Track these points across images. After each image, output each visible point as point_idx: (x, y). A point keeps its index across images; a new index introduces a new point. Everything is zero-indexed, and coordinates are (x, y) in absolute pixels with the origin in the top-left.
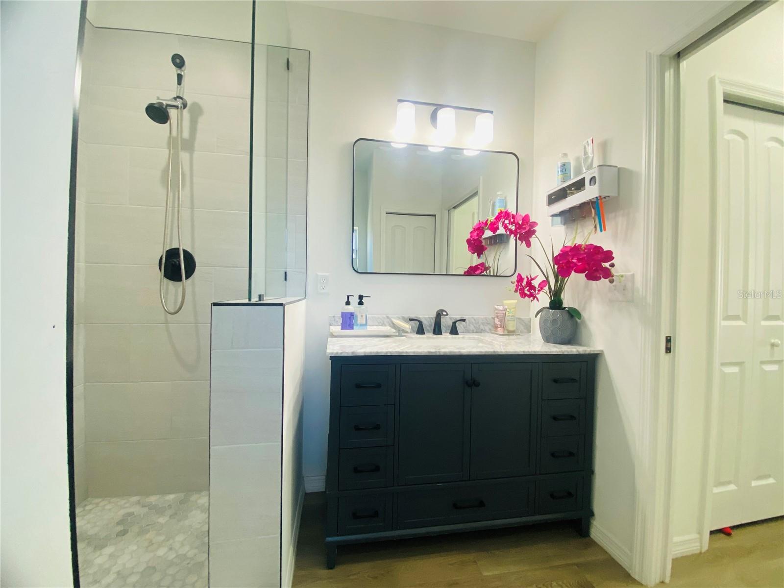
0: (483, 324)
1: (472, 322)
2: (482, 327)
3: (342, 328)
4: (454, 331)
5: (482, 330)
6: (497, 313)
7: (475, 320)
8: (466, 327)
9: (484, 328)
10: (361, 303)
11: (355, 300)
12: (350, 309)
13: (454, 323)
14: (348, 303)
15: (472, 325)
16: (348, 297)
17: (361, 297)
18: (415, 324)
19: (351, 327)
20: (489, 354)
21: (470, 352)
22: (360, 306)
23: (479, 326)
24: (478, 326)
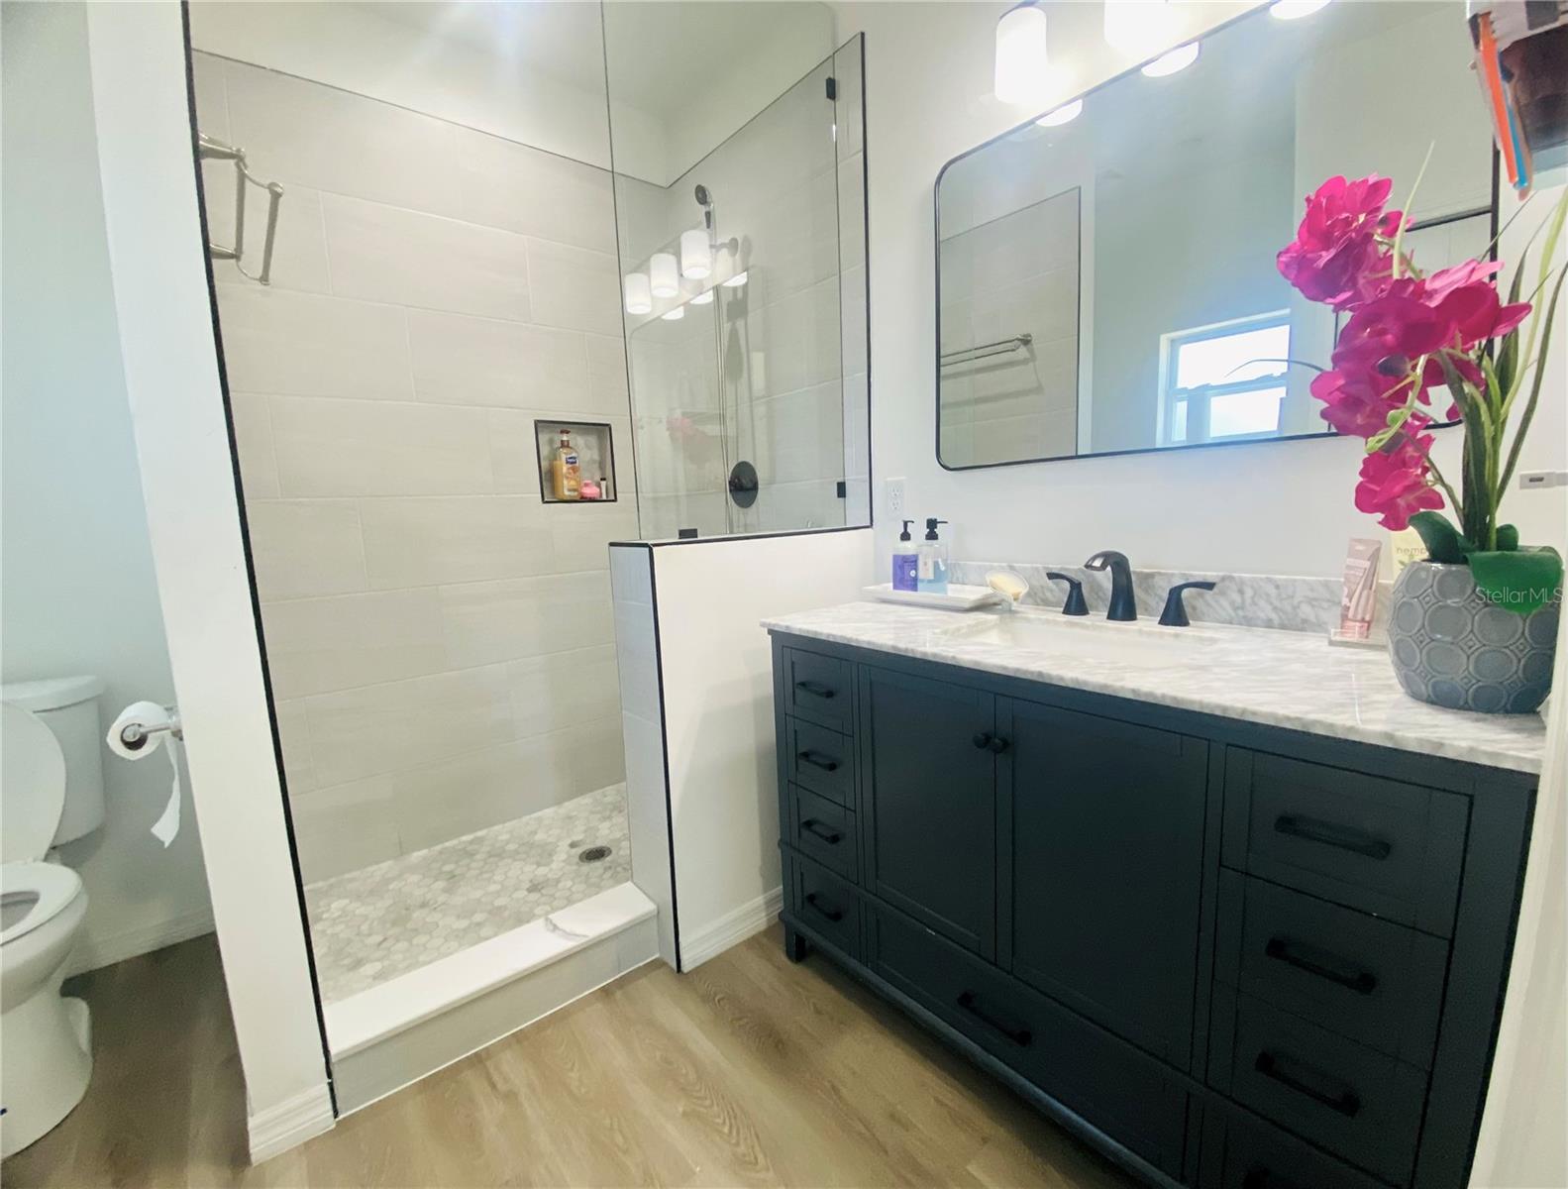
0: (1311, 601)
1: (1268, 595)
2: (1306, 611)
3: (895, 587)
4: (1175, 614)
5: (1305, 621)
6: (1349, 567)
7: (1277, 587)
8: (1242, 608)
9: (1317, 617)
10: (932, 536)
11: (919, 531)
12: (908, 548)
13: (1175, 593)
14: (905, 536)
15: (1262, 603)
16: (906, 524)
17: (932, 524)
18: (1062, 590)
19: (913, 584)
20: (1029, 677)
21: (976, 663)
22: (930, 542)
23: (1295, 608)
24: (1289, 609)
